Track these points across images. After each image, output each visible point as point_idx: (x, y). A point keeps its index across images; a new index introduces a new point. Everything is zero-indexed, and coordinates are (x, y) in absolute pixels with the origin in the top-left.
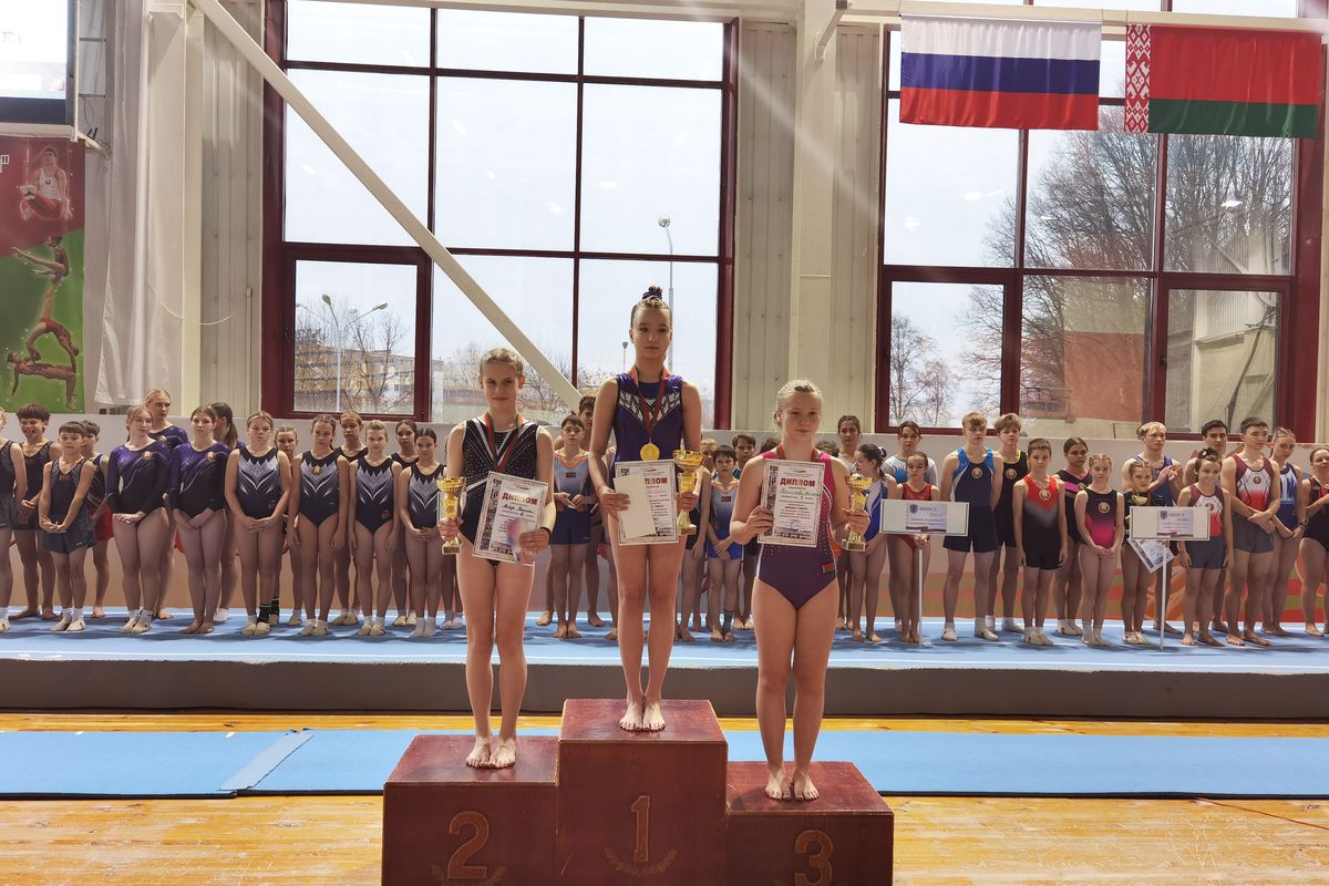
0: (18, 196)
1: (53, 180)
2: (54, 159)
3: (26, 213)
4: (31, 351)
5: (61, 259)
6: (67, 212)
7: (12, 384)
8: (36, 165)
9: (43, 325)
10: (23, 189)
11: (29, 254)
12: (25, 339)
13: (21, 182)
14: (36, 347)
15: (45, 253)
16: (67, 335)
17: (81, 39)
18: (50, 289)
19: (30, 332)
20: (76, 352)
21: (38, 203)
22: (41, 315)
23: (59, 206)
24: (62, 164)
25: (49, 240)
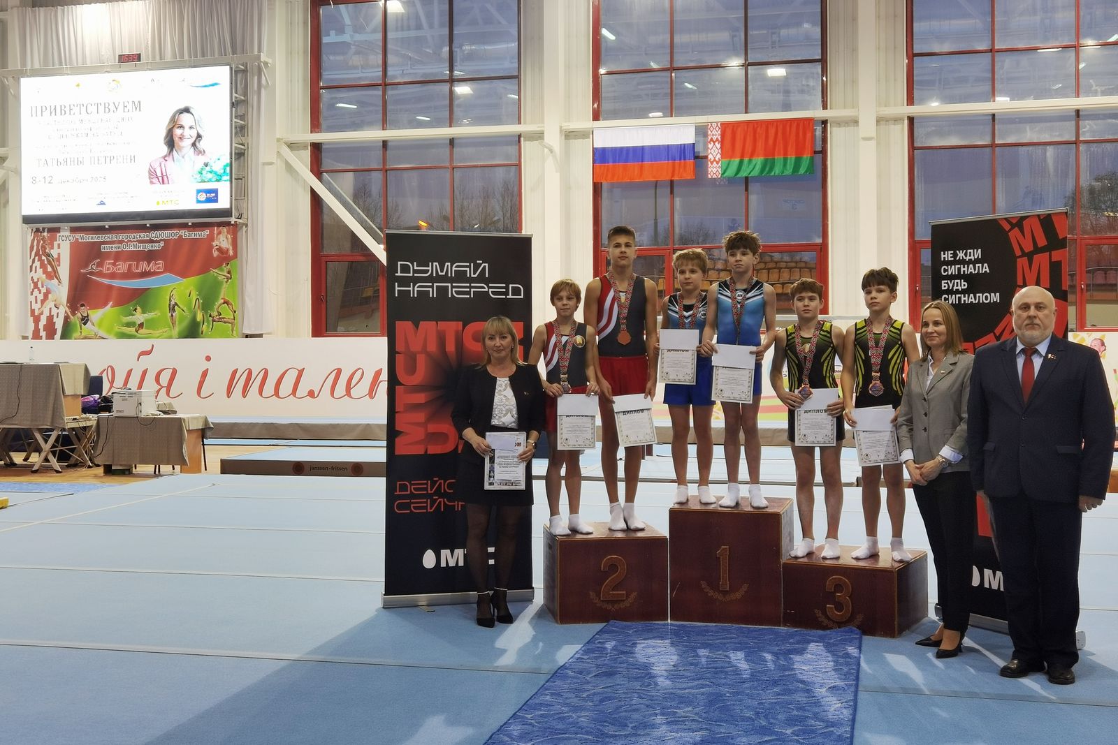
0: (212, 247)
1: (225, 239)
2: (225, 230)
3: (215, 254)
4: (218, 312)
5: (229, 272)
6: (231, 253)
7: (211, 326)
8: (219, 233)
9: (222, 301)
10: (214, 244)
11: (216, 271)
12: (215, 307)
13: (213, 241)
14: (219, 310)
15: (222, 270)
16: (231, 305)
17: (235, 179)
18: (225, 285)
19: (217, 304)
20: (235, 312)
21: (220, 250)
22: (222, 296)
23: (228, 250)
24: (228, 232)
25: (224, 265)
